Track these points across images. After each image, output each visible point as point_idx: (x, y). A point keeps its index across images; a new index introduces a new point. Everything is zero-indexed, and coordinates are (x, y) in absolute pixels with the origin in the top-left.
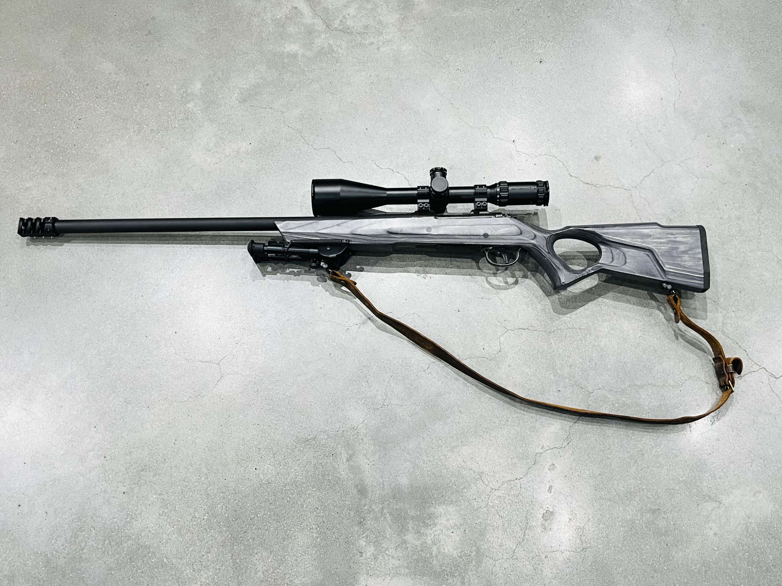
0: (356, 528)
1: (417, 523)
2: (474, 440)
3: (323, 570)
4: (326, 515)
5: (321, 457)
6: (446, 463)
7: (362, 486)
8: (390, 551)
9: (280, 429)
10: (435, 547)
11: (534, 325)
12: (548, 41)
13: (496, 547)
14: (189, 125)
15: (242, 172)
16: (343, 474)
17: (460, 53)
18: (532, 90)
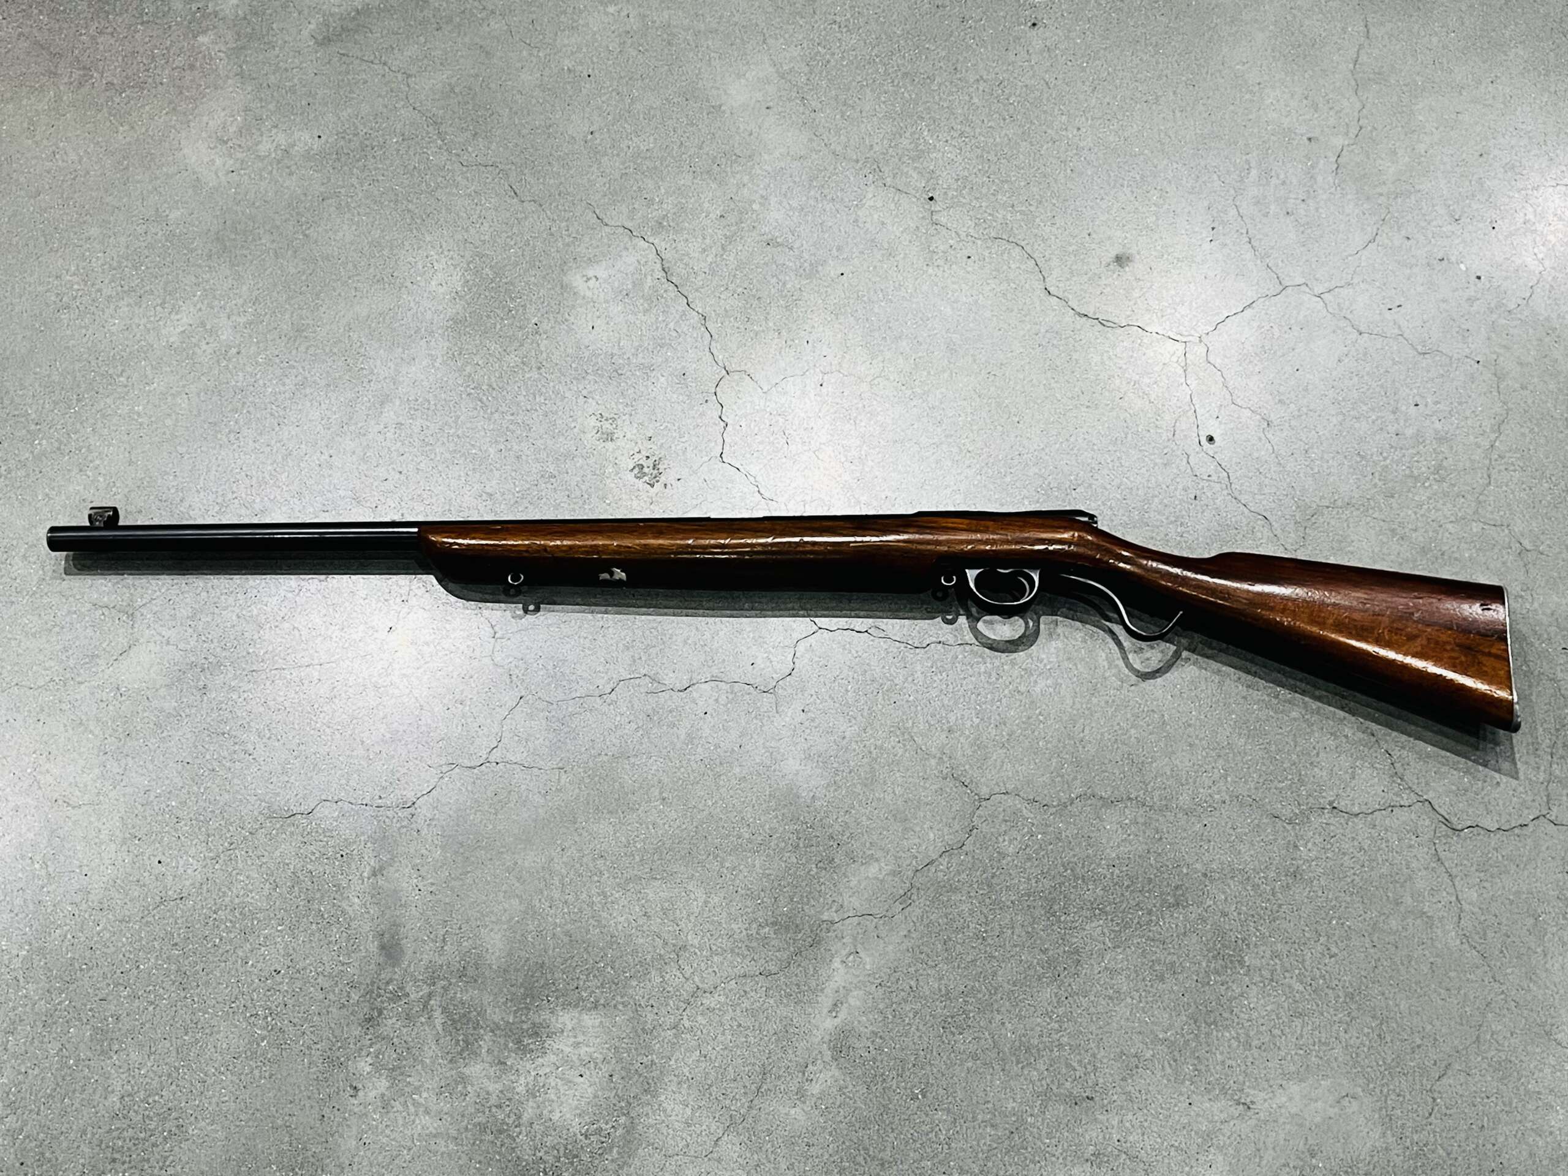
0: (357, 1031)
1: (502, 1041)
2: (682, 869)
3: (258, 1114)
4: (294, 990)
5: (313, 859)
6: (604, 915)
7: (393, 937)
8: (425, 1095)
9: (236, 781)
10: (531, 1104)
11: (883, 625)
13: (677, 1125)
14: (192, 81)
15: (286, 197)
16: (356, 904)
18: (999, 86)
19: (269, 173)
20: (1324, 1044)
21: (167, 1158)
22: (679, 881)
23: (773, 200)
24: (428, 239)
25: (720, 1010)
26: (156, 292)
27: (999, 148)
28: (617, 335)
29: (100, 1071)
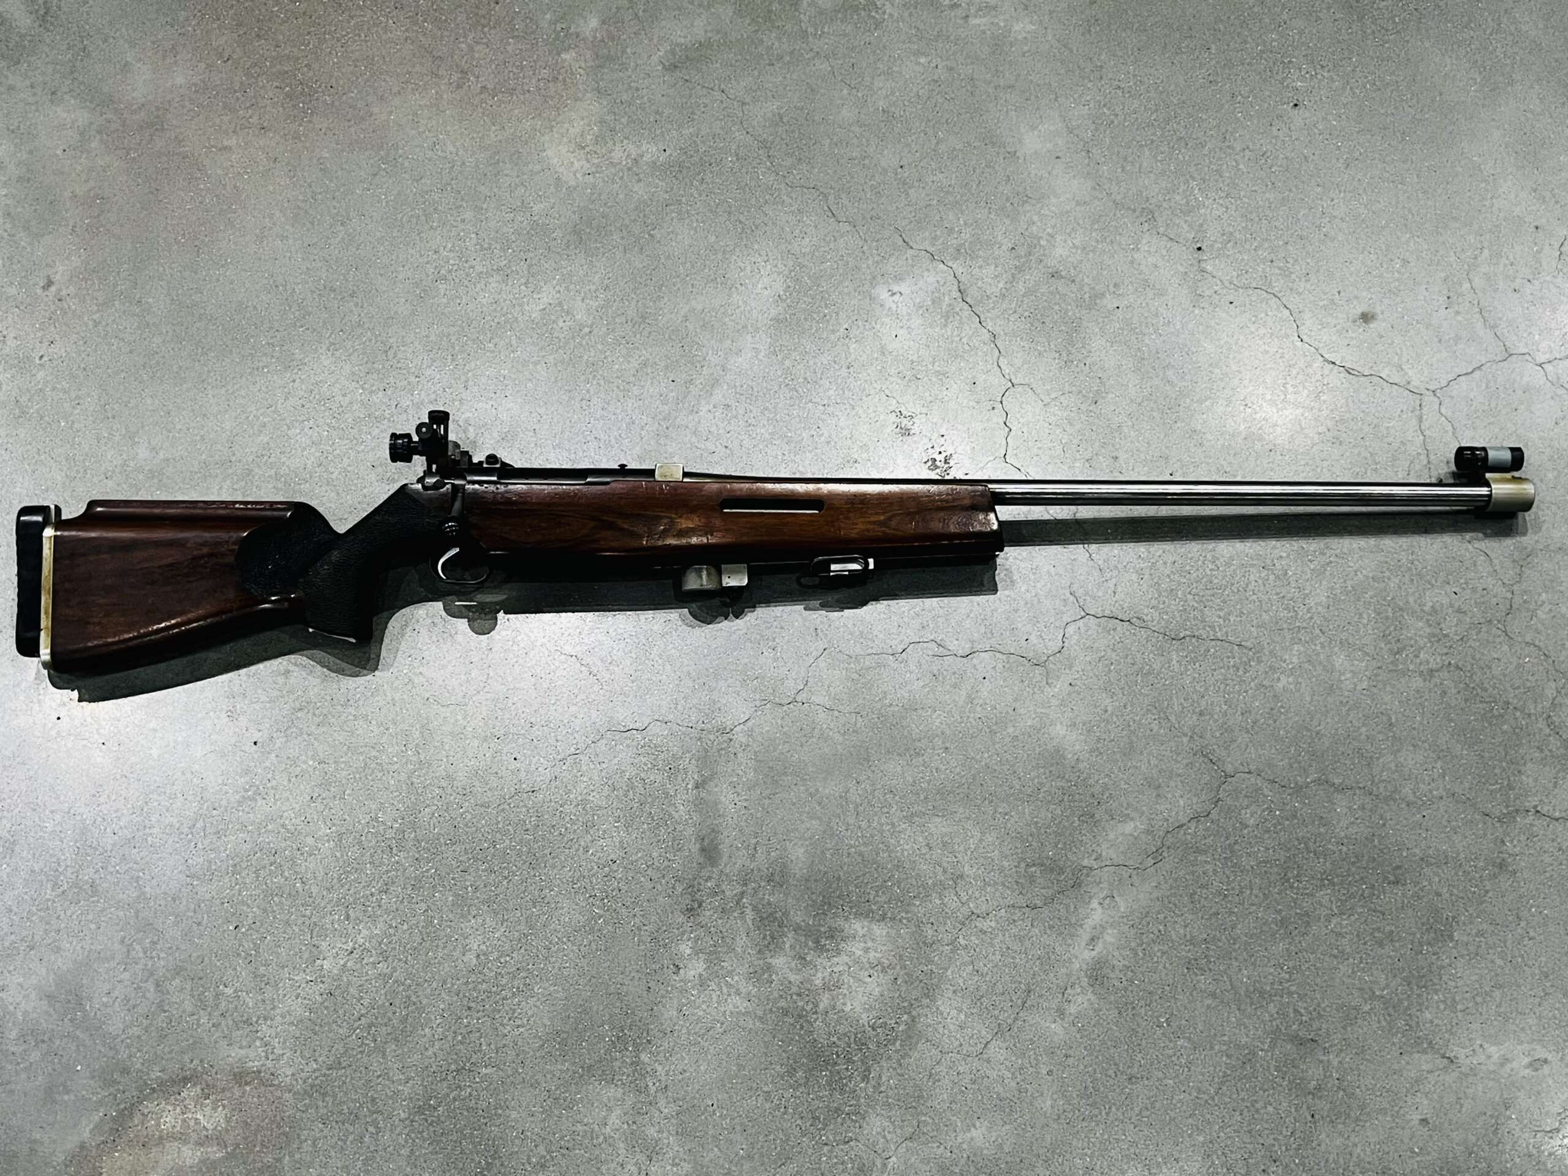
0: (681, 919)
1: (803, 939)
2: (961, 810)
3: (593, 980)
4: (627, 878)
5: (646, 769)
6: (893, 841)
7: (712, 841)
8: (736, 978)
10: (826, 994)
11: (1144, 617)
12: (1322, 67)
13: (952, 1027)
14: (556, 92)
15: (635, 200)
16: (681, 811)
17: (1132, 57)
18: (1263, 155)
19: (622, 178)
20: (1521, 1013)
21: (515, 1010)
22: (957, 819)
23: (1058, 238)
24: (756, 247)
25: (991, 933)
26: (521, 273)
27: (1260, 210)
28: (917, 345)
29: (460, 932)
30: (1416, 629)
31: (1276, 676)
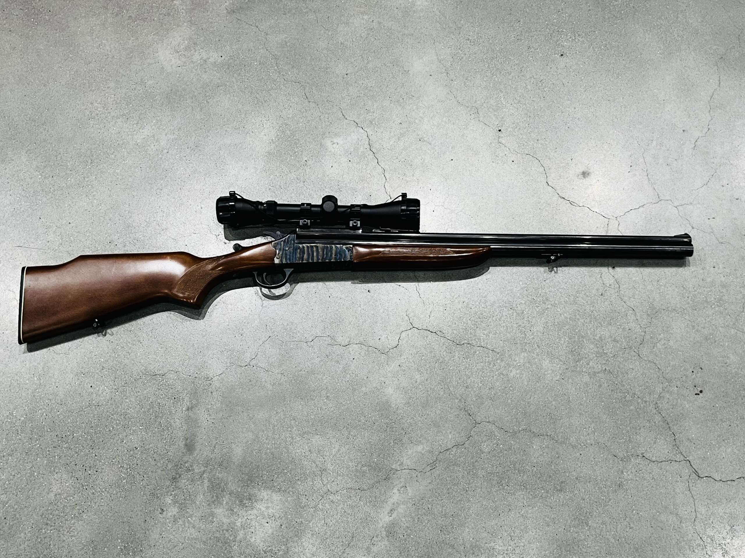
0: (168, 483)
1: (234, 499)
2: (331, 432)
3: (116, 514)
4: (142, 458)
5: (161, 397)
6: (291, 447)
7: (192, 441)
8: (194, 519)
9: (132, 354)
10: (242, 532)
11: (444, 332)
12: (579, 35)
14: (168, 21)
15: (201, 82)
16: (177, 422)
17: (477, 23)
18: (540, 82)
19: (196, 70)
21: (71, 527)
22: (328, 437)
23: (426, 119)
24: (263, 112)
25: (337, 502)
26: (135, 118)
27: (535, 111)
28: (343, 172)
29: (48, 481)
30: (590, 348)
31: (510, 369)
